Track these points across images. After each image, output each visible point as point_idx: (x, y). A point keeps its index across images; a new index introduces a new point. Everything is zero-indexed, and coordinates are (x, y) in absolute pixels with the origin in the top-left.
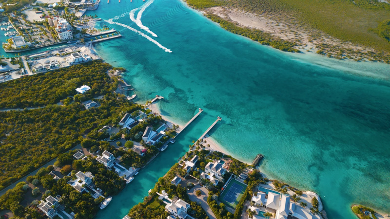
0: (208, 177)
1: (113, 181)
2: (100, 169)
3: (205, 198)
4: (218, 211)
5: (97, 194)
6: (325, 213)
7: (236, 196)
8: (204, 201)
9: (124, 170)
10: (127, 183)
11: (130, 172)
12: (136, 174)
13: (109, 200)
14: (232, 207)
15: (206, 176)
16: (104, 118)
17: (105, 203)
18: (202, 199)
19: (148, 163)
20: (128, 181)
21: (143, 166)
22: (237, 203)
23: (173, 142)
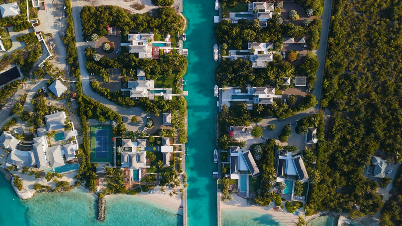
0: (136, 143)
1: (229, 77)
2: (253, 78)
3: (127, 119)
4: (102, 110)
5: (233, 55)
6: (7, 178)
7: (98, 142)
8: (126, 115)
9: (233, 99)
10: (216, 86)
11: (226, 101)
12: (217, 102)
13: (216, 57)
14: (96, 126)
15: (138, 143)
16: (333, 154)
17: (216, 51)
18: (128, 116)
19: (217, 125)
20: (216, 88)
21: (219, 117)
22: (92, 134)
23: (214, 173)
